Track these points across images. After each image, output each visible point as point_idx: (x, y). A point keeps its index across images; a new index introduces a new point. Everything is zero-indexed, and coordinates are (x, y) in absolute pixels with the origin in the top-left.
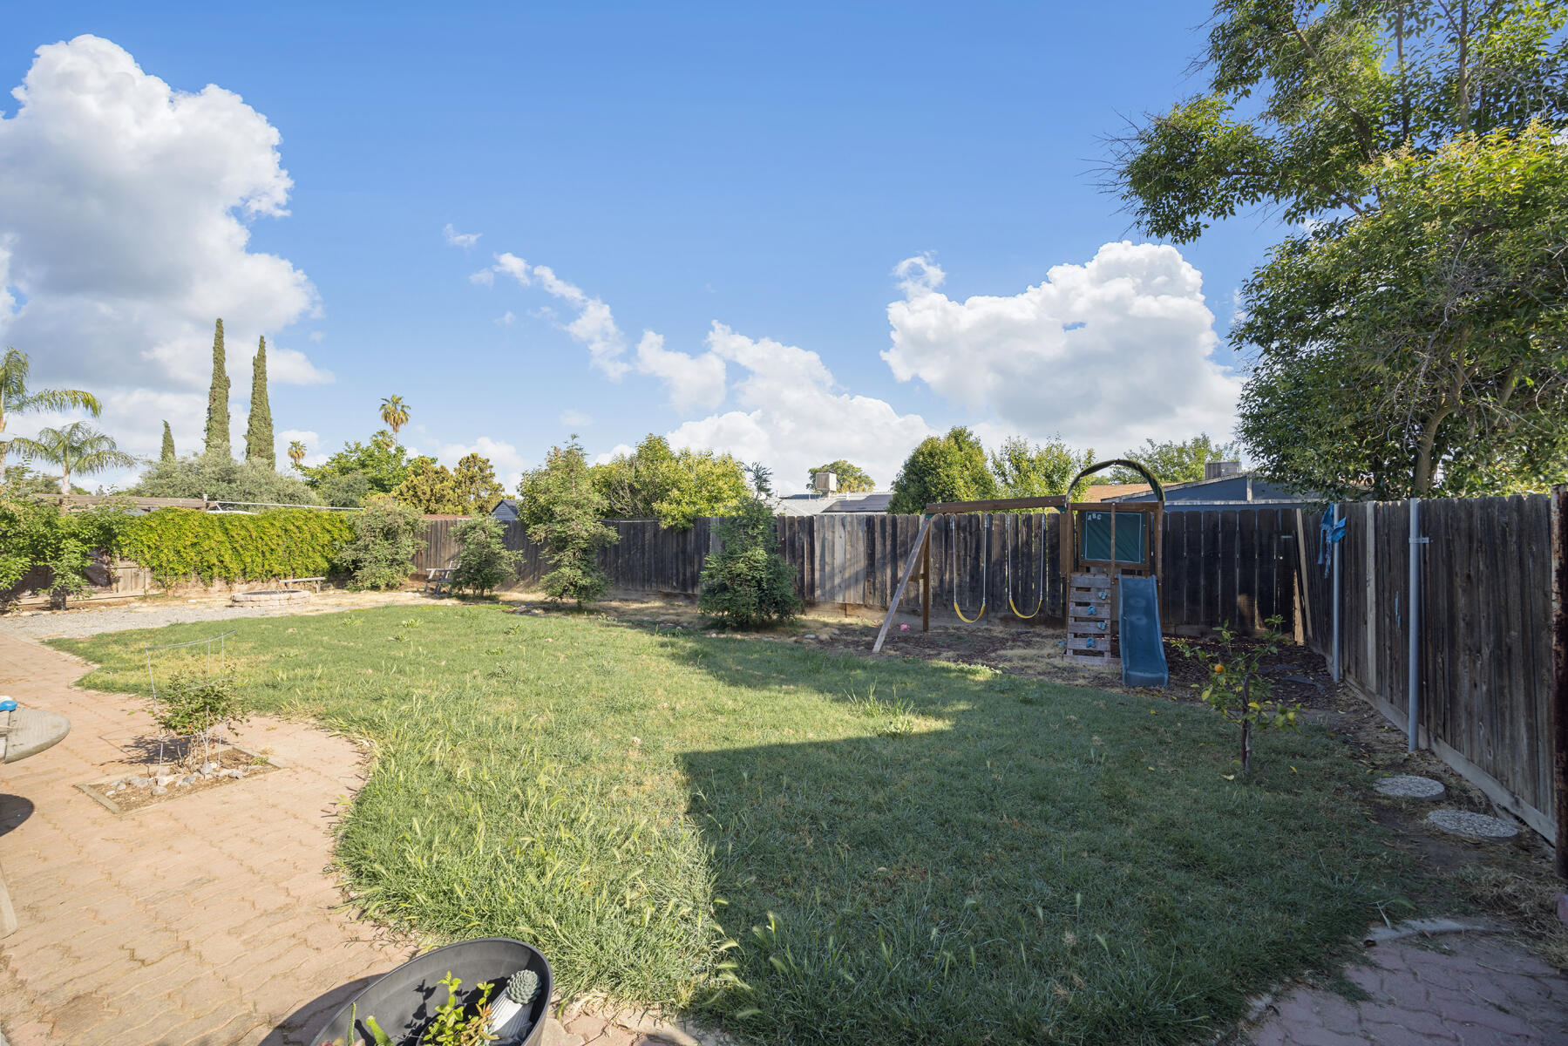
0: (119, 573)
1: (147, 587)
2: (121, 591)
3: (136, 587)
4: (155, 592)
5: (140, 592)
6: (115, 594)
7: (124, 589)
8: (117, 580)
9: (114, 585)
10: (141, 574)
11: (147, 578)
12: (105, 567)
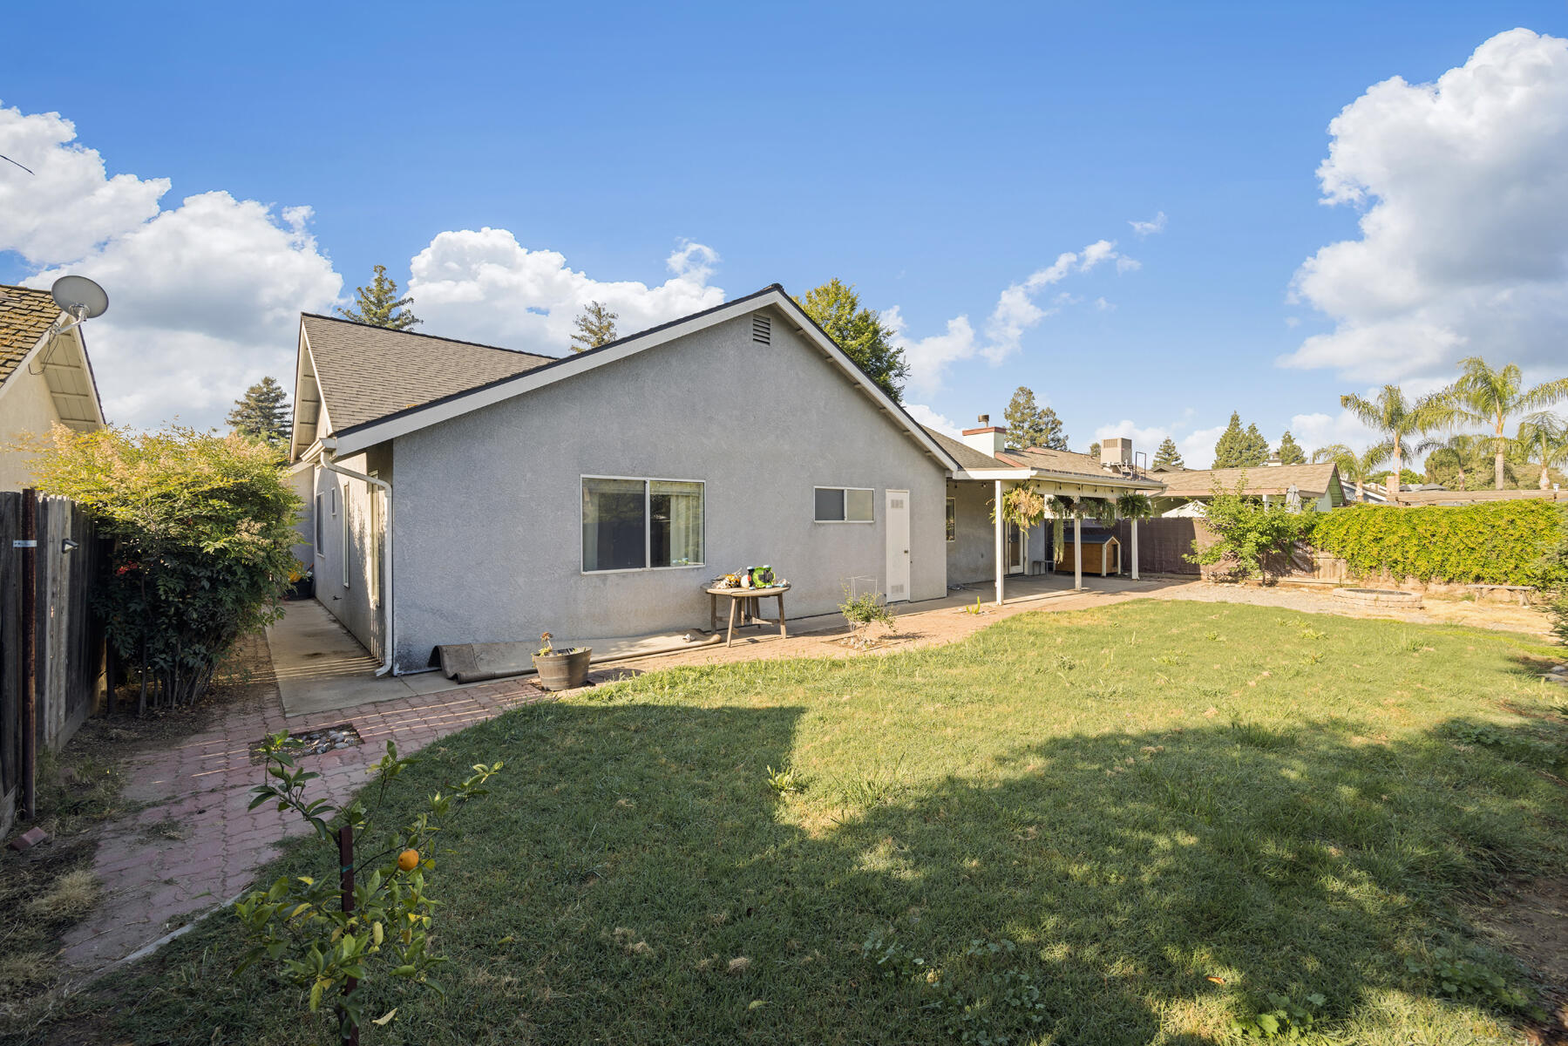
0: (1320, 562)
1: (1344, 577)
2: (1321, 578)
3: (1334, 575)
4: (1349, 582)
5: (1336, 581)
6: (1316, 580)
7: (1324, 576)
8: (1319, 568)
9: (1316, 573)
10: (1338, 564)
11: (1342, 567)
12: (1308, 556)
